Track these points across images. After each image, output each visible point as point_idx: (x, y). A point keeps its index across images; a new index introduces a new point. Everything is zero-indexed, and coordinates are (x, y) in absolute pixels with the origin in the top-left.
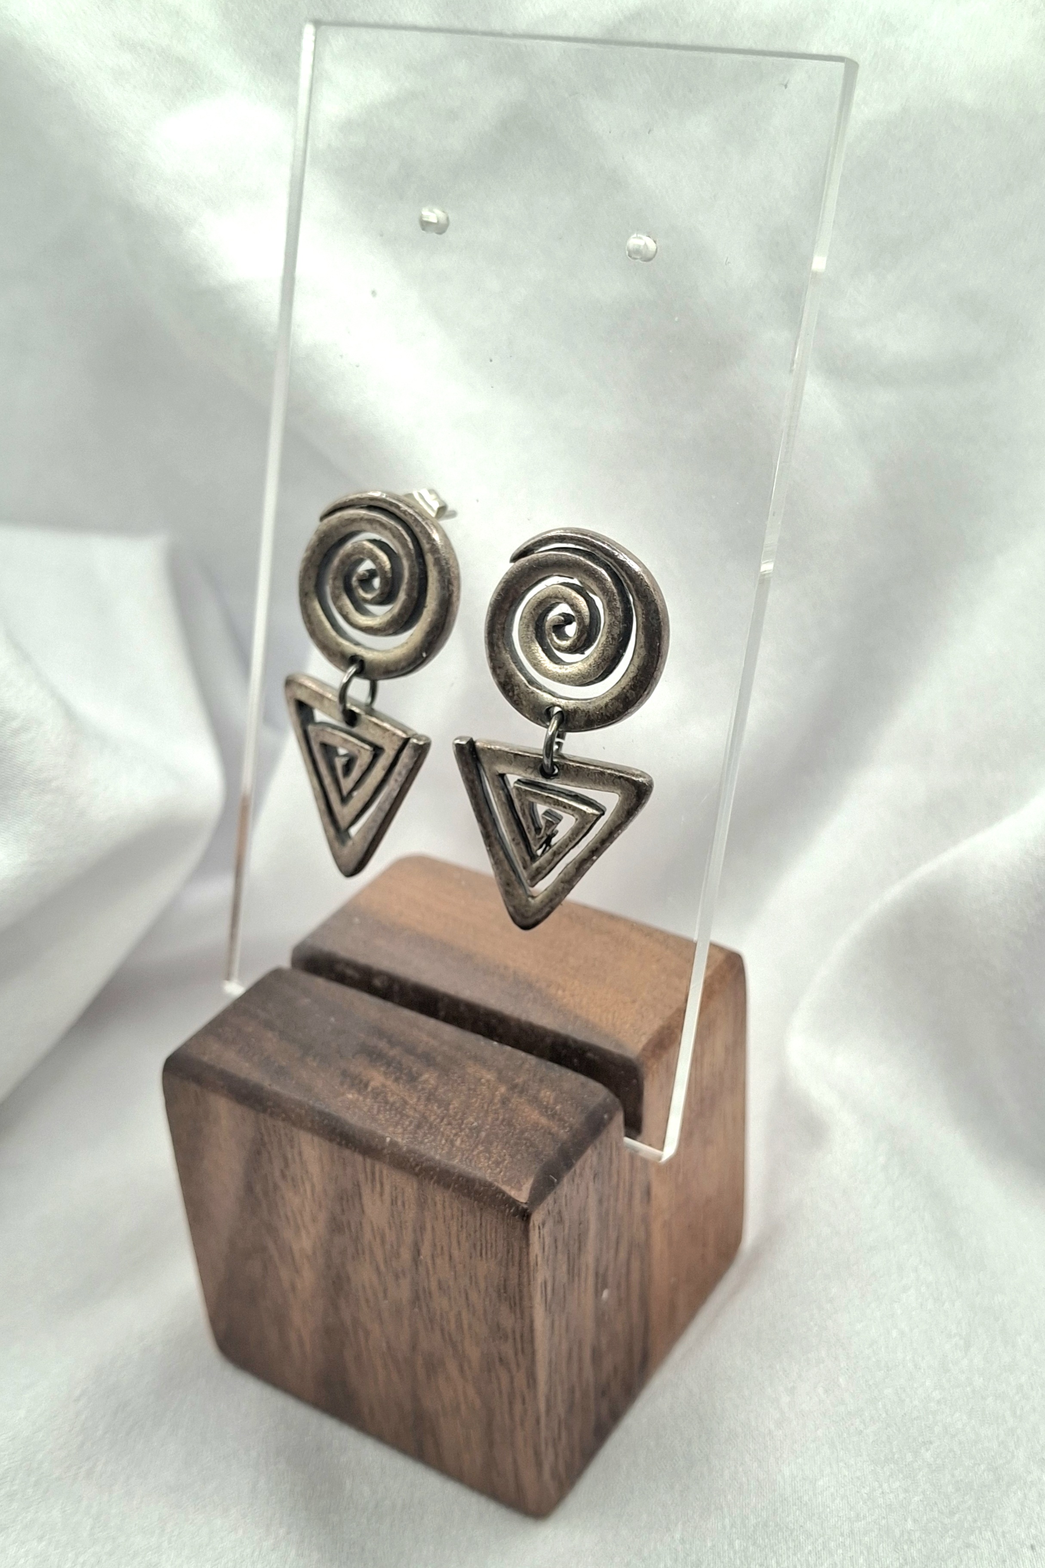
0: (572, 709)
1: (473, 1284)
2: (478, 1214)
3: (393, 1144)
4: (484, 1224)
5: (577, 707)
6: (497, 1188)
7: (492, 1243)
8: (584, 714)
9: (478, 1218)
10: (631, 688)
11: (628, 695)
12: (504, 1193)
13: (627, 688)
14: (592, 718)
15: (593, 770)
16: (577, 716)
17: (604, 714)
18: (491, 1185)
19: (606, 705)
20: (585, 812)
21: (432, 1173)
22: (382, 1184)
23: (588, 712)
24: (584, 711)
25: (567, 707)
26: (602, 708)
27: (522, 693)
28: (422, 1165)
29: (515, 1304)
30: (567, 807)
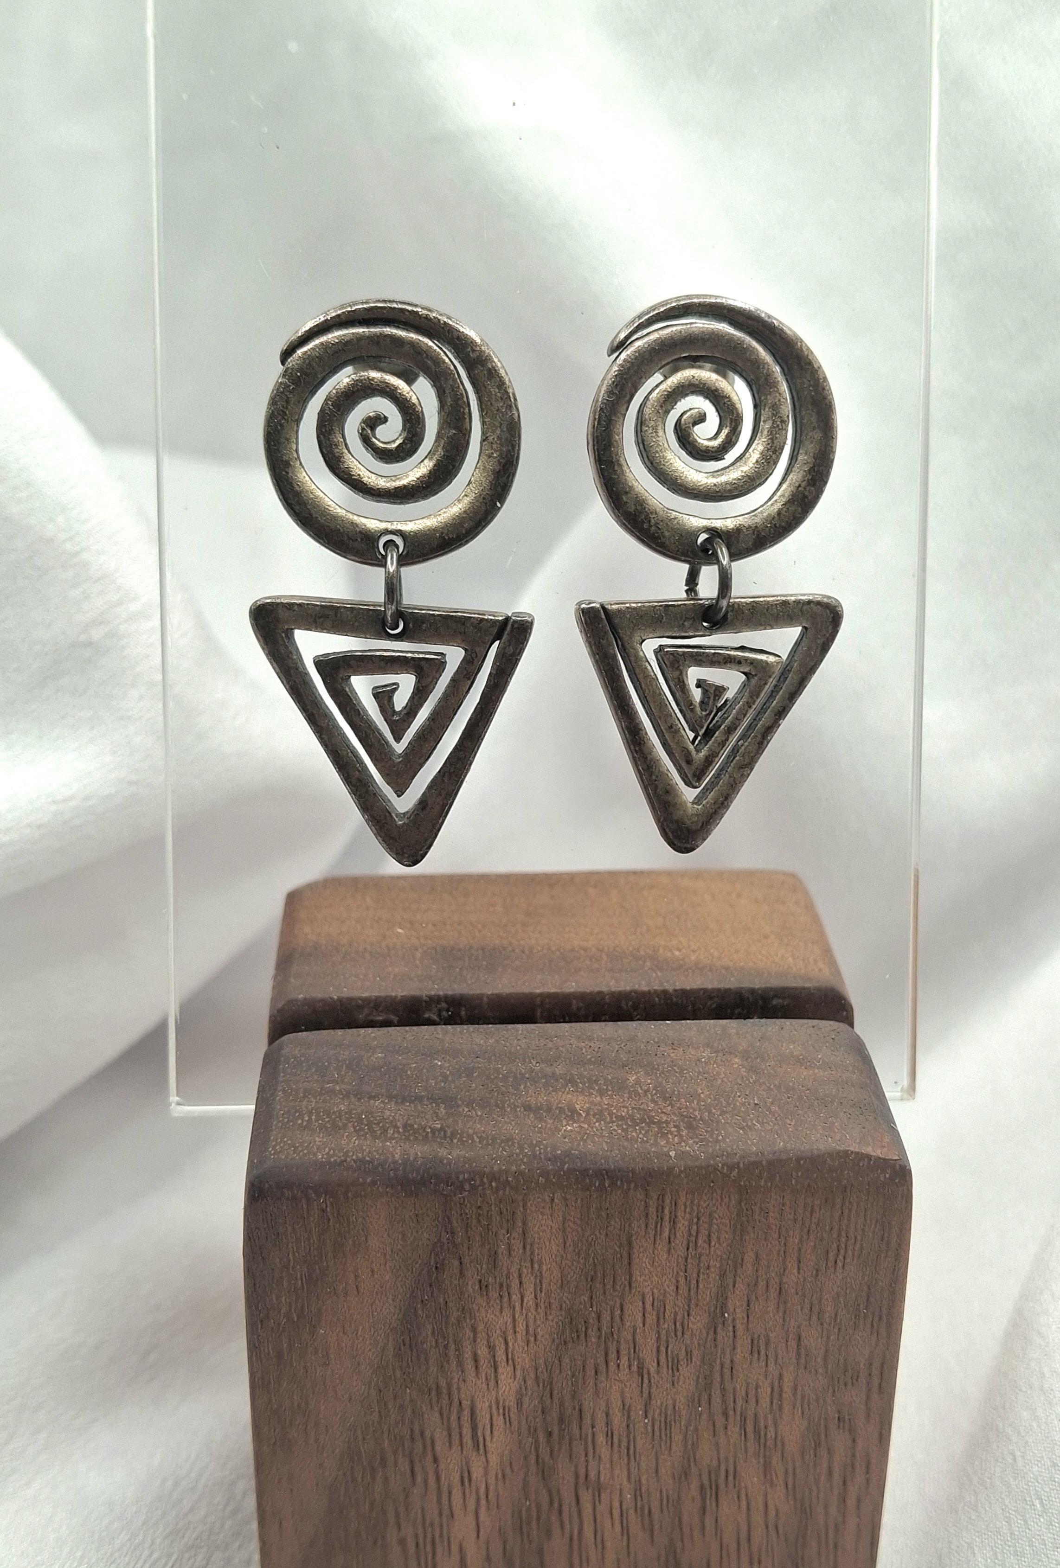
0: (733, 529)
1: (814, 1318)
2: (838, 1200)
3: (681, 1155)
4: (846, 1212)
5: (740, 525)
6: (857, 1153)
7: (856, 1238)
8: (751, 531)
9: (838, 1207)
10: (809, 484)
11: (807, 493)
12: (869, 1157)
13: (804, 484)
14: (763, 534)
15: (773, 601)
16: (742, 536)
17: (778, 525)
18: (846, 1153)
19: (779, 513)
20: (766, 662)
21: (757, 1171)
22: (674, 1222)
23: (756, 527)
24: (750, 527)
25: (726, 527)
26: (773, 518)
27: (662, 521)
28: (738, 1167)
29: (880, 1318)
30: (743, 661)
